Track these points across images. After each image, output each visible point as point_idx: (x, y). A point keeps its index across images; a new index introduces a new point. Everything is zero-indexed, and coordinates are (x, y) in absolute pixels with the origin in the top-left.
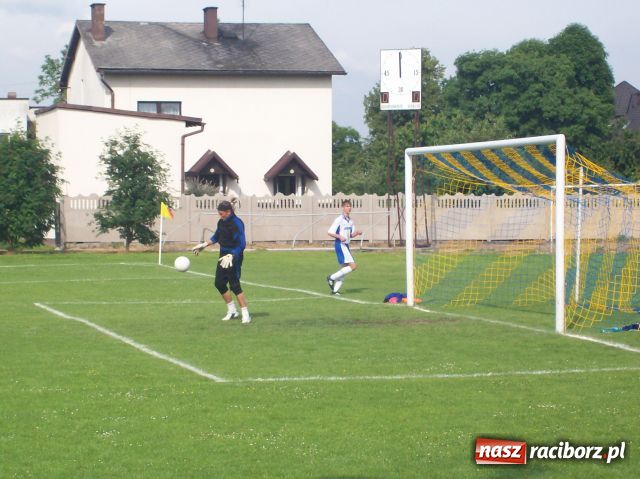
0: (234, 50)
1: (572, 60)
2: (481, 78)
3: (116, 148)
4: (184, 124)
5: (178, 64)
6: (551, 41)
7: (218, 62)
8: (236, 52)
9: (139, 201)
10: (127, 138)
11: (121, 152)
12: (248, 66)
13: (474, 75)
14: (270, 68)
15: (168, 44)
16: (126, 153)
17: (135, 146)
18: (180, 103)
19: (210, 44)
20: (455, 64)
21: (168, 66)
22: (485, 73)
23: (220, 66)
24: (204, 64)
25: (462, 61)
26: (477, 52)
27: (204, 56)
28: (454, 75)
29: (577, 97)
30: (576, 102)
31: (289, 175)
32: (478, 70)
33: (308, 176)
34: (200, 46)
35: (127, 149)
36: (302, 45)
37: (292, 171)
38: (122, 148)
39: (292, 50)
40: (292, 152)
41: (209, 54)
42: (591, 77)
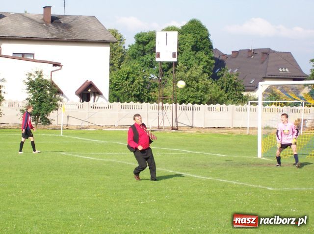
0: (60, 28)
1: (193, 37)
2: (148, 45)
3: (31, 77)
4: (52, 65)
5: (33, 34)
6: (183, 27)
7: (53, 34)
8: (61, 30)
9: (43, 104)
10: (37, 72)
11: (34, 79)
12: (68, 37)
13: (145, 43)
14: (80, 37)
15: (26, 24)
16: (36, 80)
17: (40, 76)
18: (34, 54)
19: (47, 25)
20: (134, 38)
21: (28, 36)
22: (150, 43)
23: (54, 37)
24: (47, 35)
25: (138, 36)
26: (146, 32)
27: (46, 31)
28: (134, 43)
29: (196, 55)
30: (196, 58)
31: (87, 93)
32: (147, 41)
33: (97, 93)
34: (43, 26)
35: (37, 77)
36: (93, 27)
37: (89, 90)
38: (35, 77)
39: (89, 29)
40: (89, 81)
41: (48, 30)
42: (202, 46)
